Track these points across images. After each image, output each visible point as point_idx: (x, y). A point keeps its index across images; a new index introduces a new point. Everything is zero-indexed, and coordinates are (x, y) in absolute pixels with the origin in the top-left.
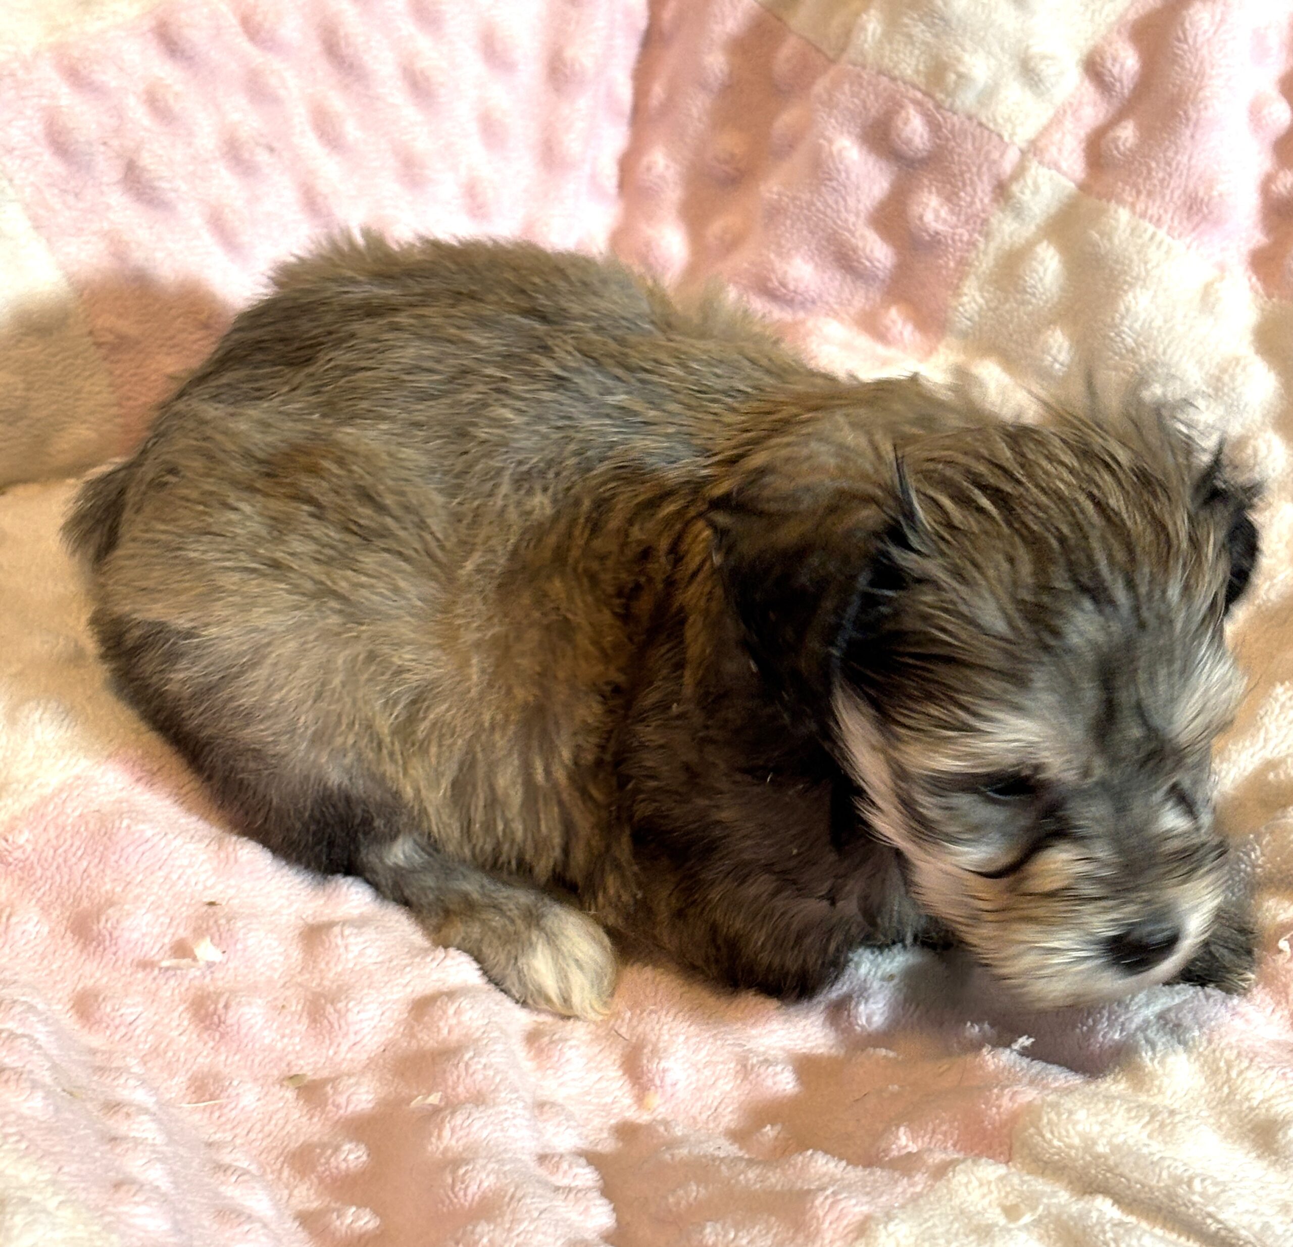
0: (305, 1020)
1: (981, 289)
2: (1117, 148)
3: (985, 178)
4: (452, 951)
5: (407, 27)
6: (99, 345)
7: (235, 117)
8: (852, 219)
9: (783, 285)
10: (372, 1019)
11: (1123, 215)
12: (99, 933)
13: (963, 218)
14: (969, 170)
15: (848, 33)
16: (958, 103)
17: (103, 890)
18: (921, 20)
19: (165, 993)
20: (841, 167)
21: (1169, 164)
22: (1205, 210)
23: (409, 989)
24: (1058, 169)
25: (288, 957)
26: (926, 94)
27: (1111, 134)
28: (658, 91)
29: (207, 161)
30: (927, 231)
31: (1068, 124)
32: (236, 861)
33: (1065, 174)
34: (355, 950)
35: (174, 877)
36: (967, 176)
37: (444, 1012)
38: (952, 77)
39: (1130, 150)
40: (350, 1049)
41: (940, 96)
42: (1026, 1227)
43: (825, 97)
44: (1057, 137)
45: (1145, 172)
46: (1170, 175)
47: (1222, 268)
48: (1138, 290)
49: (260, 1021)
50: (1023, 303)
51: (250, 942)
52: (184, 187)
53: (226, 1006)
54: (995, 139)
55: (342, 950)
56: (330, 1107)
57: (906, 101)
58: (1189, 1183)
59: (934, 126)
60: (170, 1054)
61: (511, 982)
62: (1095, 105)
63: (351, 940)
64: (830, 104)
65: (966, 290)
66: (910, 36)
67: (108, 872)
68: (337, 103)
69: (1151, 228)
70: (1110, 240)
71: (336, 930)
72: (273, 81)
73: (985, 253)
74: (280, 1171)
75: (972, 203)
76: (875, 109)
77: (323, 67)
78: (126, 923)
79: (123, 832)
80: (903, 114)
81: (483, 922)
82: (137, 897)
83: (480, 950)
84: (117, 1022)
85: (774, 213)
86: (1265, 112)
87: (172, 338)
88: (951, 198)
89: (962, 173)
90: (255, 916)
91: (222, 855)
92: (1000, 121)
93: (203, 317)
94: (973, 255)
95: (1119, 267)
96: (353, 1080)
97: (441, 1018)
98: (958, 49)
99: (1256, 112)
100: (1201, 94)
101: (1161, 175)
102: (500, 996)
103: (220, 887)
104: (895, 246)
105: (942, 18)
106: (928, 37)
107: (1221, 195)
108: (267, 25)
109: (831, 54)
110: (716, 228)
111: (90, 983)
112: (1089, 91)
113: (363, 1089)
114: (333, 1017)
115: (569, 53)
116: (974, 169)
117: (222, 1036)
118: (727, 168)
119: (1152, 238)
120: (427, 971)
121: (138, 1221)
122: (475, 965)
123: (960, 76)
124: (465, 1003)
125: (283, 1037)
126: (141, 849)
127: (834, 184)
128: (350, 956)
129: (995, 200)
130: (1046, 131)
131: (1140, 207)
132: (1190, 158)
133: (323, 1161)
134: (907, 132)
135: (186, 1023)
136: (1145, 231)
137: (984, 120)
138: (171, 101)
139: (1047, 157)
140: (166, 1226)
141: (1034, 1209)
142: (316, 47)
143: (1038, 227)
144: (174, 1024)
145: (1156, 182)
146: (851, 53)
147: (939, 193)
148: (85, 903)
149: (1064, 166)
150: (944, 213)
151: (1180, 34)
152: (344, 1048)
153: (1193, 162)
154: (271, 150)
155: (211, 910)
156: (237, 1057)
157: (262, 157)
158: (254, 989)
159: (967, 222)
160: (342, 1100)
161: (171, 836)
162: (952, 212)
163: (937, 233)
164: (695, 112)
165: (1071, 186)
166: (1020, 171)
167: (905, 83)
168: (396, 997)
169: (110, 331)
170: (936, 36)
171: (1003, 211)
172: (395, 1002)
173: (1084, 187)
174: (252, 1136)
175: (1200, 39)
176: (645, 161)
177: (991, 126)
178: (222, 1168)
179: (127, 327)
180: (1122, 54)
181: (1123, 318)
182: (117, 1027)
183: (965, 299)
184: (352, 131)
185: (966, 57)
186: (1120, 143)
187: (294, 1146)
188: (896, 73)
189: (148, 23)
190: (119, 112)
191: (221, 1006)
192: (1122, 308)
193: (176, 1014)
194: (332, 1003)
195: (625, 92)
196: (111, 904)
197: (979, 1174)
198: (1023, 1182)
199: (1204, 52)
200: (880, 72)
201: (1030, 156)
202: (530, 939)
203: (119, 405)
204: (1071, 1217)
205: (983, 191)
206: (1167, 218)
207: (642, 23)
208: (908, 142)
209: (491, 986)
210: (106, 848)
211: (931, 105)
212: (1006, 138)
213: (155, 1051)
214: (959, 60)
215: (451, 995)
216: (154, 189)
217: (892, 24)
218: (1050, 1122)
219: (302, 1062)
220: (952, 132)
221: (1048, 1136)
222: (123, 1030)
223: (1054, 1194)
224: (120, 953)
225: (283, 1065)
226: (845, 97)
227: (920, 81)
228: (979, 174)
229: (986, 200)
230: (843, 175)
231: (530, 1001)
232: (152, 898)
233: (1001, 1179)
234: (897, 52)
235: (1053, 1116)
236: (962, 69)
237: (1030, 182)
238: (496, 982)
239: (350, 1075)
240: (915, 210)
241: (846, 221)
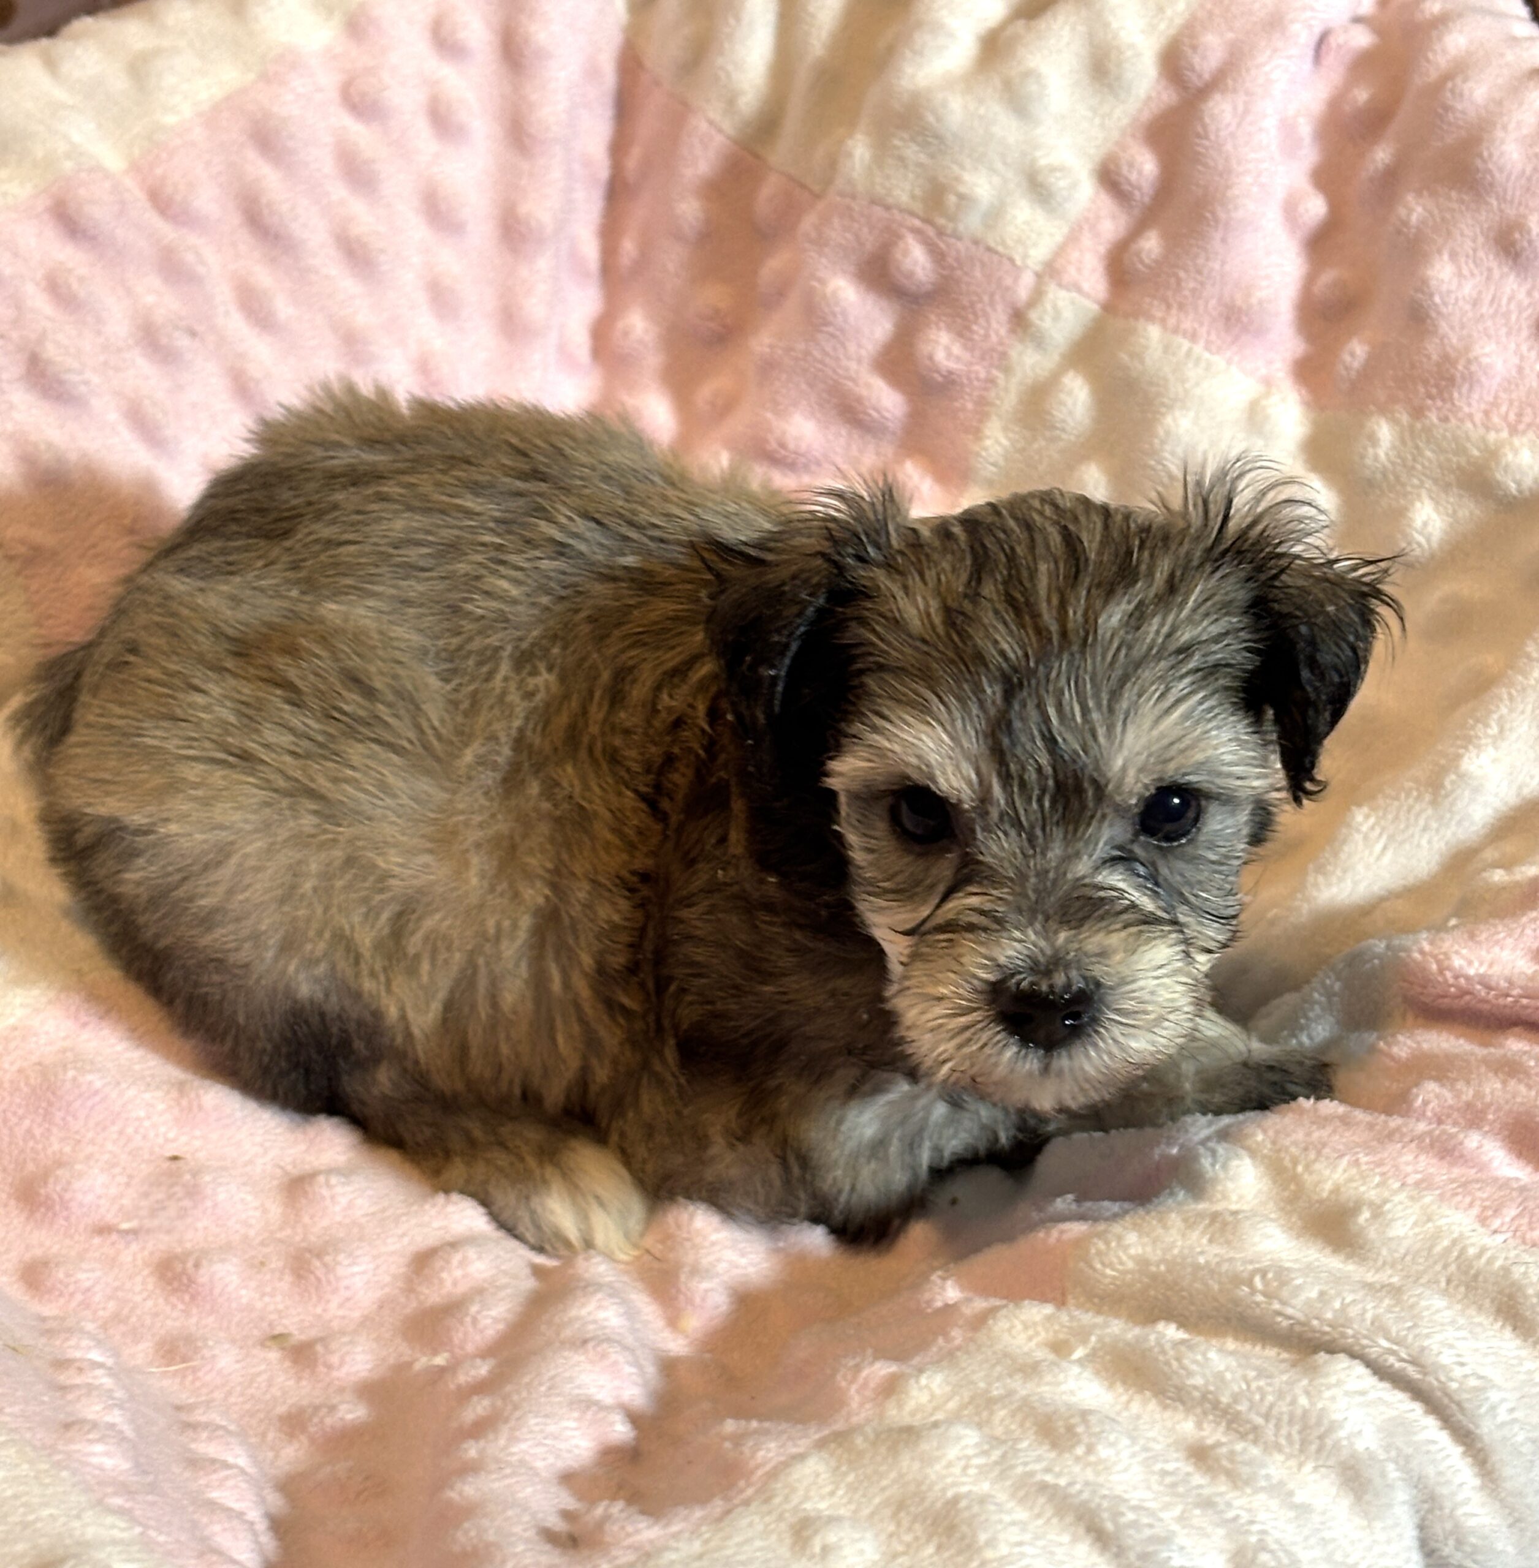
0: (288, 1278)
1: (1005, 429)
2: (1142, 262)
3: (1000, 307)
4: (455, 1197)
5: (338, 191)
6: (11, 558)
7: (150, 299)
8: (853, 365)
9: (782, 445)
10: (364, 1272)
11: (1154, 333)
12: (48, 1197)
13: (977, 353)
14: (981, 301)
15: (833, 164)
16: (961, 227)
17: (49, 1151)
18: (913, 140)
19: (126, 1257)
20: (837, 309)
21: (1199, 272)
22: (1245, 319)
23: (406, 1240)
24: (1079, 289)
25: (265, 1211)
26: (927, 221)
27: (1134, 247)
28: (629, 247)
29: (119, 350)
30: (938, 372)
31: (1087, 241)
32: (200, 1107)
33: (1087, 296)
34: (343, 1201)
35: (130, 1130)
36: (979, 306)
37: (448, 1262)
38: (952, 199)
39: (1156, 261)
40: (341, 1306)
41: (941, 221)
42: (1079, 1361)
43: (813, 235)
44: (1075, 255)
45: (1173, 280)
46: (1202, 284)
47: (1268, 383)
48: (1177, 413)
49: (235, 1280)
50: (1053, 440)
51: (221, 1197)
52: (96, 379)
53: (197, 1266)
54: (1007, 265)
55: (328, 1202)
56: (321, 1369)
57: (904, 231)
58: (1250, 1283)
59: (937, 255)
60: (134, 1319)
61: (525, 1227)
62: (1114, 217)
63: (339, 1190)
64: (820, 242)
65: (987, 432)
66: (901, 159)
67: (55, 1130)
68: (264, 277)
69: (1186, 344)
70: (1142, 362)
71: (321, 1179)
72: (190, 257)
73: (1006, 390)
74: (264, 1435)
75: (987, 336)
76: (870, 242)
77: (245, 239)
78: (77, 1185)
79: (68, 1085)
80: (901, 245)
81: (488, 1162)
82: (89, 1157)
83: (487, 1193)
84: (71, 1288)
85: (768, 367)
86: (1301, 209)
87: (94, 546)
88: (963, 333)
89: (972, 304)
90: (224, 1169)
91: (184, 1102)
92: (1010, 243)
93: (127, 522)
94: (992, 394)
95: (1153, 389)
96: (345, 1339)
97: (442, 1269)
98: (955, 168)
99: (1290, 209)
100: (1229, 193)
101: (1192, 285)
102: (514, 1244)
103: (184, 1139)
104: (904, 392)
105: (937, 136)
106: (923, 158)
107: (1260, 302)
108: (178, 198)
109: (816, 188)
110: (705, 393)
111: (38, 1252)
112: (1106, 203)
113: (359, 1349)
114: (320, 1272)
115: (523, 209)
116: (986, 298)
117: (193, 1298)
118: (712, 325)
119: (1189, 353)
120: (426, 1219)
121: (94, 1460)
122: (481, 1210)
123: (962, 197)
124: (471, 1253)
125: (263, 1295)
126: (90, 1103)
127: (831, 329)
128: (337, 1208)
129: (1012, 331)
130: (1061, 251)
131: (1172, 321)
132: (1223, 263)
133: (316, 1420)
134: (907, 264)
135: (150, 1287)
136: (1180, 347)
137: (992, 244)
138: (75, 286)
139: (1066, 279)
140: (126, 1465)
141: (1084, 1341)
142: (235, 219)
143: (1063, 356)
144: (138, 1288)
145: (1187, 293)
146: (839, 183)
147: (949, 328)
148: (31, 1167)
149: (1086, 286)
150: (957, 349)
151: (1200, 129)
152: (333, 1305)
153: (1227, 268)
154: (193, 334)
155: (174, 1165)
156: (211, 1319)
157: (183, 342)
158: (227, 1248)
159: (983, 358)
160: (334, 1359)
161: (124, 1085)
162: (965, 347)
163: (950, 373)
164: (671, 267)
165: (1094, 308)
166: (1037, 296)
167: (901, 211)
168: (392, 1248)
169: (22, 542)
170: (932, 156)
171: (1021, 341)
172: (393, 1253)
173: (1109, 308)
174: (232, 1400)
175: (1222, 134)
176: (620, 325)
177: (1000, 249)
178: (194, 1427)
179: (40, 536)
180: (1139, 159)
181: (1163, 442)
182: (72, 1295)
183: (988, 443)
184: (283, 308)
185: (967, 177)
186: (1144, 256)
187: (281, 1409)
188: (890, 201)
189: (43, 203)
190: (18, 303)
191: (190, 1264)
192: (1161, 432)
193: (139, 1279)
194: (319, 1256)
195: (590, 249)
196: (60, 1164)
197: (1023, 1317)
198: (1072, 1318)
199: (1229, 147)
200: (874, 201)
201: (1046, 279)
202: (543, 1176)
203: (38, 624)
204: (1128, 1344)
205: (998, 323)
206: (1203, 331)
207: (603, 172)
208: (911, 275)
209: (501, 1234)
210: (50, 1104)
211: (931, 232)
212: (1019, 262)
213: (117, 1318)
214: (958, 179)
215: (454, 1245)
216: (61, 382)
217: (882, 147)
218: (1099, 1253)
219: (285, 1321)
220: (957, 260)
221: (1099, 1266)
222: (79, 1297)
223: (1106, 1325)
224: (73, 1219)
225: (265, 1325)
226: (836, 233)
227: (918, 207)
228: (992, 304)
229: (1003, 332)
230: (840, 318)
231: (548, 1247)
232: (106, 1157)
233: (1049, 1318)
234: (888, 177)
235: (1101, 1245)
236: (962, 189)
237: (1048, 306)
238: (507, 1226)
239: (343, 1333)
240: (924, 348)
241: (847, 369)
